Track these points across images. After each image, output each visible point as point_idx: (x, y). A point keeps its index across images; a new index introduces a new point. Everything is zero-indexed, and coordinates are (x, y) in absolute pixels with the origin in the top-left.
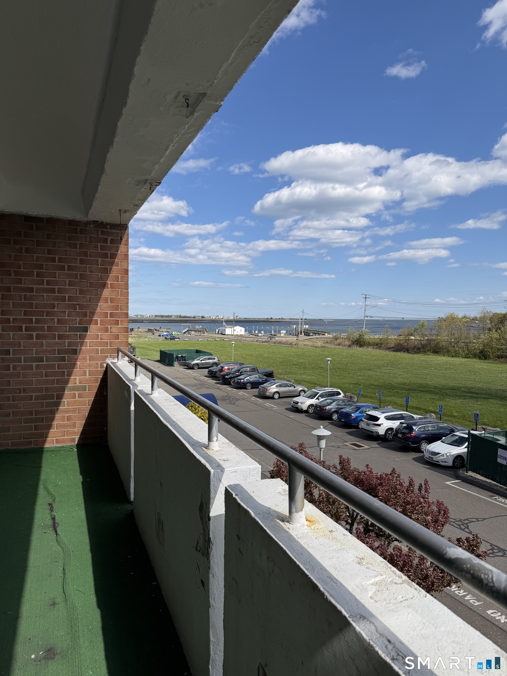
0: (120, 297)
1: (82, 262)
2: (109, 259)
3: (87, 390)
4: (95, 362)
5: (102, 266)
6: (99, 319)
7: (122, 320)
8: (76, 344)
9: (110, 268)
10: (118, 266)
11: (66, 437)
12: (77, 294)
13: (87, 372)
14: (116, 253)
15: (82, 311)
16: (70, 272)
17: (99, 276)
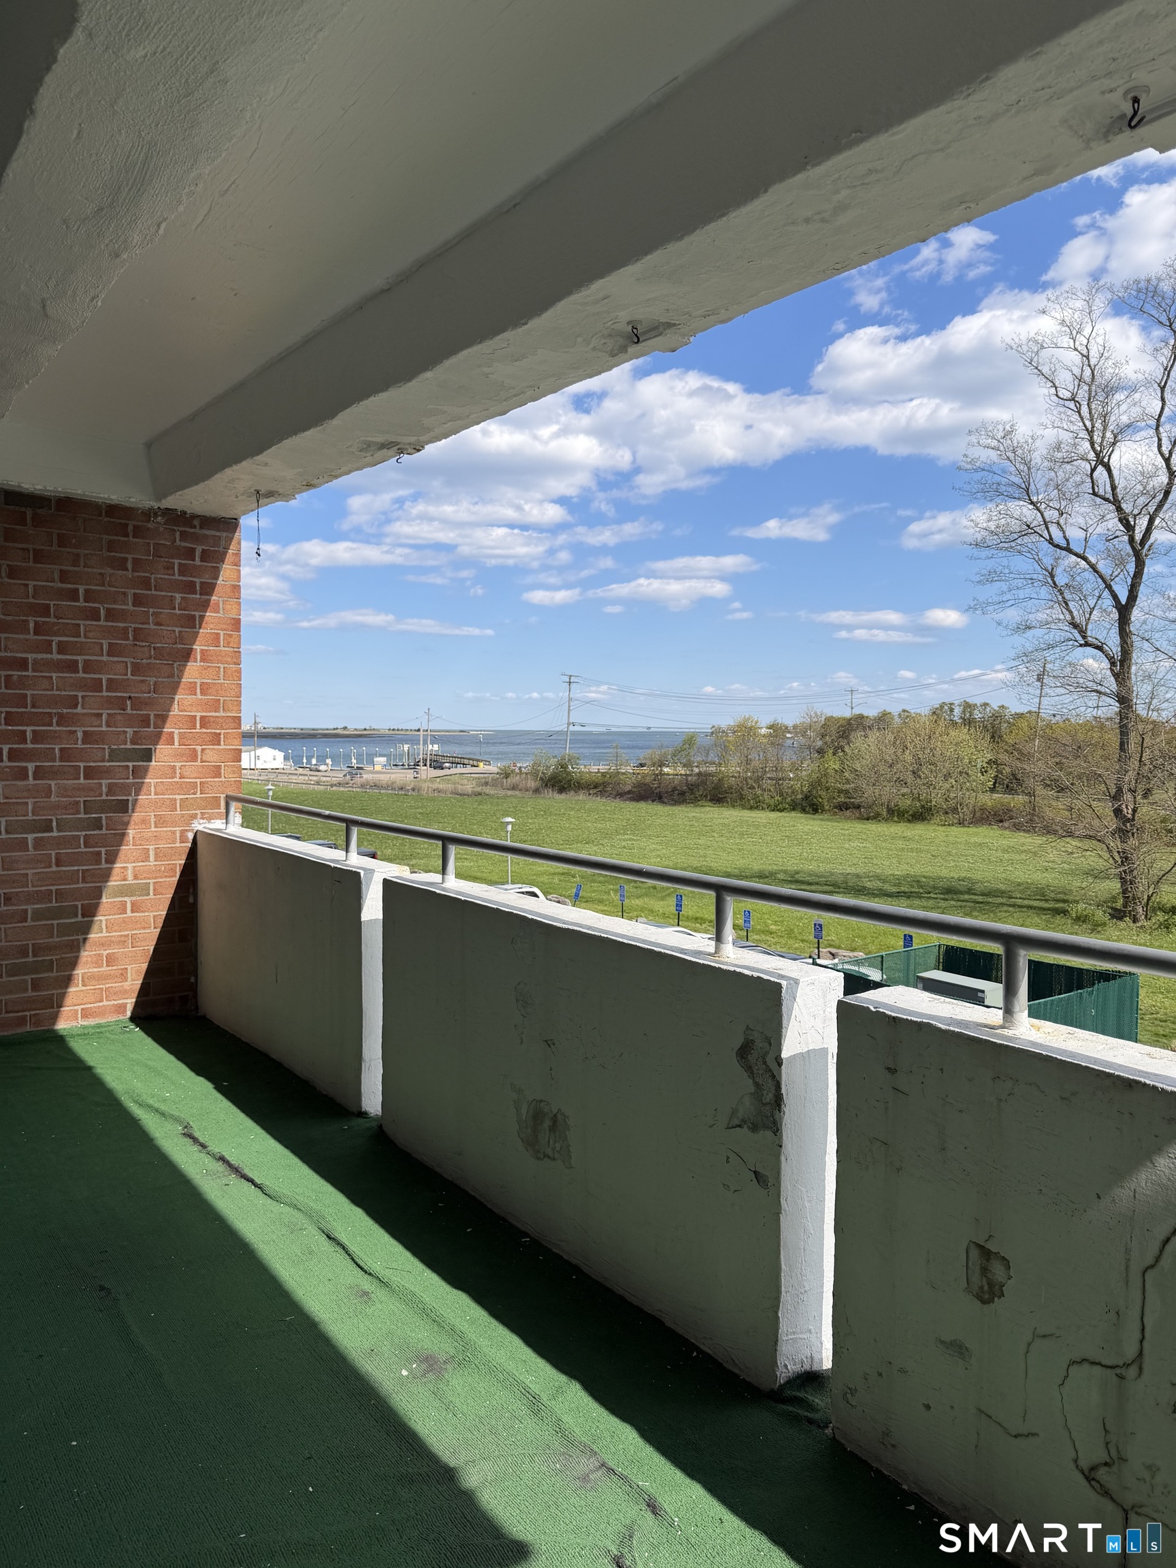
0: (222, 681)
1: (138, 601)
2: (198, 596)
3: (151, 894)
4: (169, 829)
5: (183, 612)
6: (176, 731)
7: (228, 733)
8: (126, 789)
9: (200, 616)
10: (218, 612)
11: (105, 1003)
12: (127, 675)
13: (152, 853)
14: (214, 581)
15: (138, 712)
16: (110, 624)
17: (177, 633)
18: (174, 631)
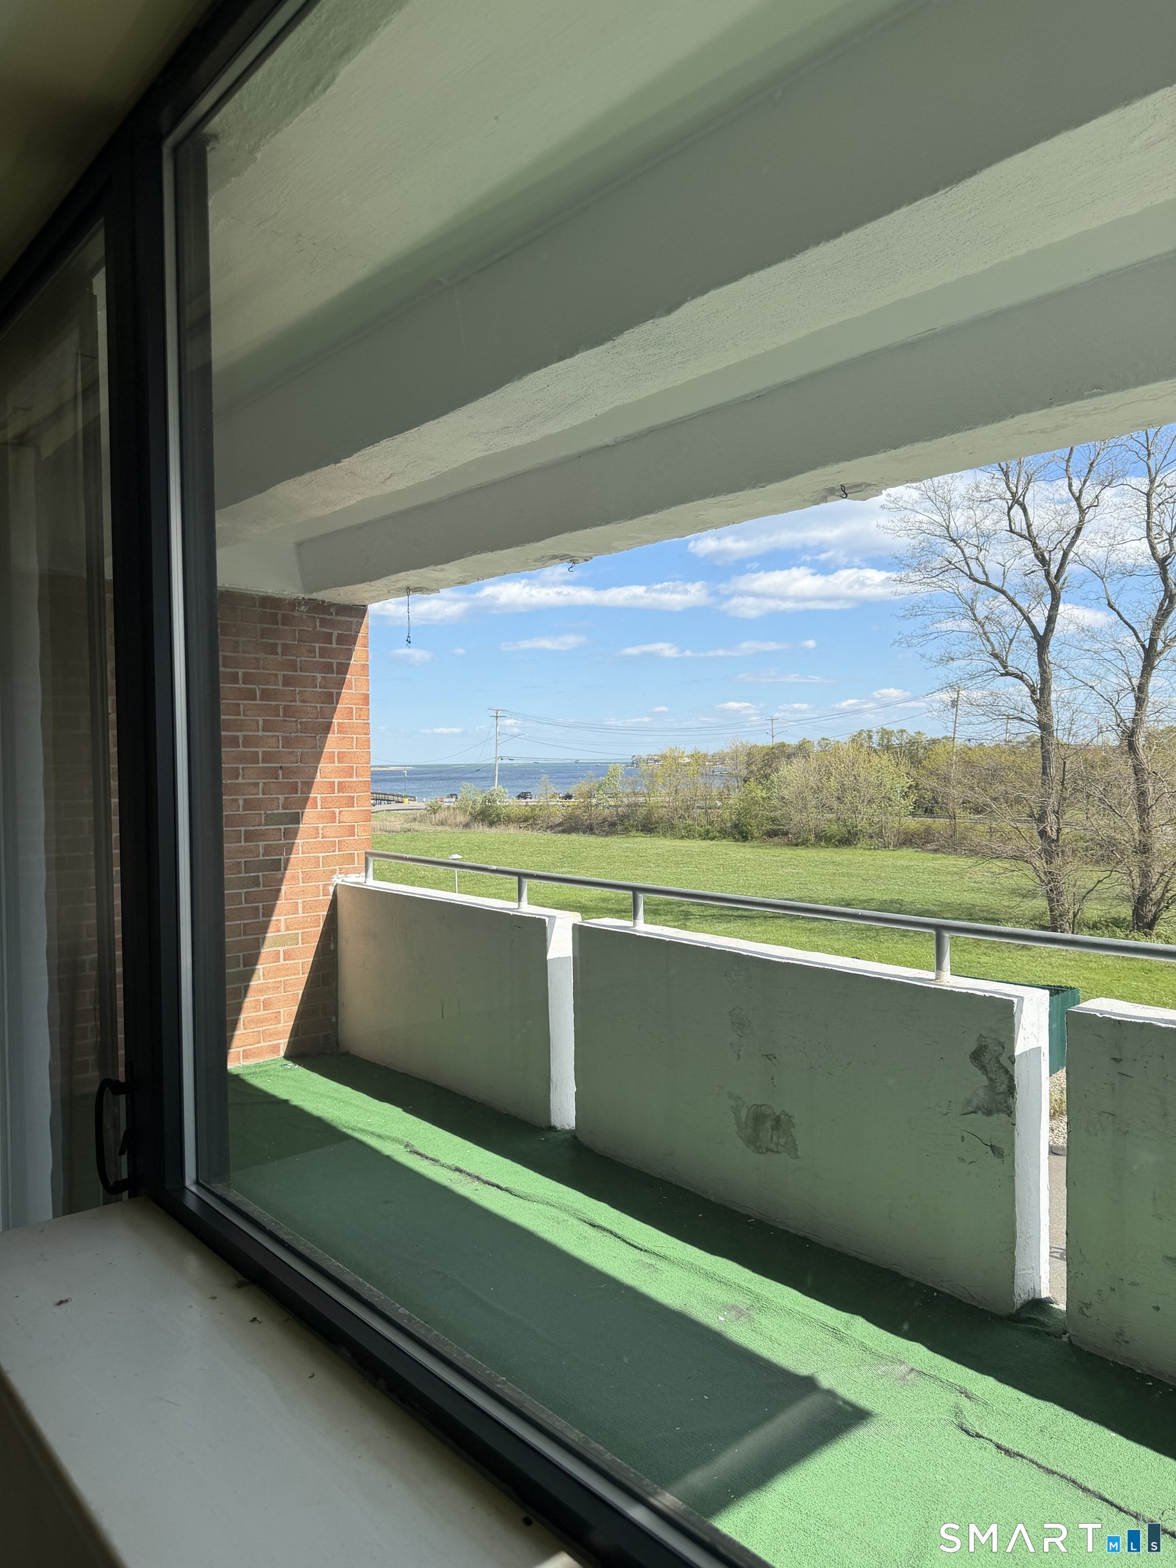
0: (355, 750)
1: (287, 681)
2: (335, 675)
3: (300, 943)
4: (313, 884)
5: (324, 690)
6: (319, 796)
7: (360, 796)
8: (278, 849)
9: (337, 693)
10: (351, 689)
11: (262, 1044)
12: (279, 748)
13: (300, 906)
14: (348, 662)
15: (288, 780)
16: (264, 702)
17: (319, 709)
18: (316, 707)
